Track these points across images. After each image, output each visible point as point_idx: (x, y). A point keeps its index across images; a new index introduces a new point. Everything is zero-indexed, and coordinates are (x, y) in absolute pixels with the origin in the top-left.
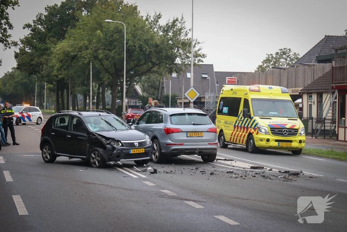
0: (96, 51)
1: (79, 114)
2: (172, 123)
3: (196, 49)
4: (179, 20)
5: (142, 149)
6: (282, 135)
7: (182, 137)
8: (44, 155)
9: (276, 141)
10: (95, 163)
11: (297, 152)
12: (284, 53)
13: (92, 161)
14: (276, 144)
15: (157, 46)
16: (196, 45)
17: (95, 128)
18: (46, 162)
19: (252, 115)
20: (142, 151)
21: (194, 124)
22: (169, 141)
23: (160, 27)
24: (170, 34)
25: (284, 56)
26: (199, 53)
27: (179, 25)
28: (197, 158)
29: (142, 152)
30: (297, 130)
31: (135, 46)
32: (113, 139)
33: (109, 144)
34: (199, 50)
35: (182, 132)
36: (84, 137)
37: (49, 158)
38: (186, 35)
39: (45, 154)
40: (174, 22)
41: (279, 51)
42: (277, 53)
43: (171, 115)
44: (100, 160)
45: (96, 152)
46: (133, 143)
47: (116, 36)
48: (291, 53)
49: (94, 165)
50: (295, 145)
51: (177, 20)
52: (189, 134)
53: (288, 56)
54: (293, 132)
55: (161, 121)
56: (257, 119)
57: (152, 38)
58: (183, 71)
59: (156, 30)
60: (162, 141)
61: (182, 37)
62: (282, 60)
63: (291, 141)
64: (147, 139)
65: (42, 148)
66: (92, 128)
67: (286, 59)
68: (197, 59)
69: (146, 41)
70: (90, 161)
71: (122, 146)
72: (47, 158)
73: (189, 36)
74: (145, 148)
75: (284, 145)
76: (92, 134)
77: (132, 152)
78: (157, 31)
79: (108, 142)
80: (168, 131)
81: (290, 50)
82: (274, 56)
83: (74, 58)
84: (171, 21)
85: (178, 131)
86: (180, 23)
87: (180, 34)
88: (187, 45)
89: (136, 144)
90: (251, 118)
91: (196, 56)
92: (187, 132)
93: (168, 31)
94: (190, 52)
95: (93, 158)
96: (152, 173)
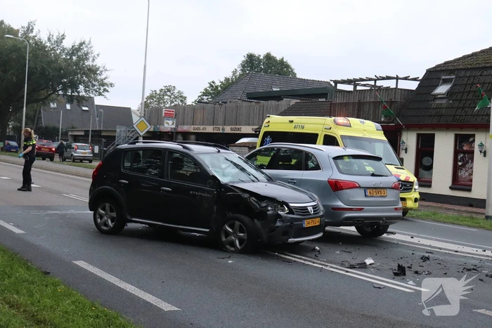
1: (184, 147)
2: (341, 172)
3: (103, 77)
4: (86, 43)
5: (317, 219)
8: (99, 220)
10: (233, 244)
12: (169, 91)
13: (224, 239)
15: (61, 69)
16: (103, 73)
20: (317, 222)
21: (373, 175)
22: (340, 204)
23: (63, 50)
24: (74, 58)
25: (168, 93)
26: (105, 81)
27: (85, 49)
29: (318, 224)
31: (36, 68)
33: (267, 208)
34: (105, 79)
35: (360, 187)
36: (206, 192)
37: (111, 225)
38: (94, 60)
39: (101, 217)
40: (81, 44)
41: (163, 88)
42: (161, 90)
43: (336, 158)
44: (246, 238)
45: (237, 223)
46: (305, 208)
47: (14, 56)
48: (176, 91)
49: (228, 247)
50: (410, 204)
51: (84, 43)
52: (368, 191)
53: (172, 94)
54: (408, 186)
55: (317, 167)
57: (55, 61)
58: (86, 100)
59: (58, 52)
61: (89, 63)
62: (166, 97)
64: (317, 201)
67: (170, 96)
68: (102, 88)
69: (50, 63)
70: (221, 238)
71: (291, 212)
72: (106, 225)
73: (94, 64)
74: (321, 217)
77: (307, 224)
78: (60, 53)
79: (264, 205)
81: (174, 87)
82: (158, 92)
84: (77, 43)
85: (353, 186)
86: (87, 47)
87: (87, 59)
88: (93, 71)
89: (311, 210)
92: (366, 188)
93: (73, 54)
94: (96, 80)
95: (227, 234)
96: (396, 274)
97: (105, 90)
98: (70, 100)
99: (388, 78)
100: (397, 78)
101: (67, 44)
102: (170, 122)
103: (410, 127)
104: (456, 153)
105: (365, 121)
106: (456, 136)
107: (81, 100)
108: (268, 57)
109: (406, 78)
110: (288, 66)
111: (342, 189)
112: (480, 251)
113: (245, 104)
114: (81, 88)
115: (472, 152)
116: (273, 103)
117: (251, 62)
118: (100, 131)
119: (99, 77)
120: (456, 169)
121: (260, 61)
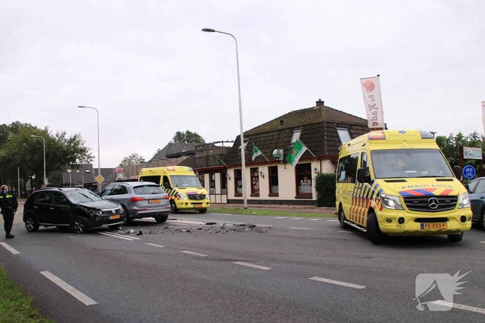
0: (24, 156)
1: (59, 189)
2: (136, 193)
3: (89, 153)
4: (78, 135)
6: (196, 199)
7: (145, 204)
8: (28, 226)
9: (192, 203)
10: (79, 230)
11: (203, 211)
12: (134, 156)
13: (76, 228)
14: (192, 206)
15: (64, 151)
16: (89, 151)
17: (76, 200)
18: (30, 231)
19: (172, 187)
20: (118, 217)
21: (153, 193)
22: (136, 208)
23: (66, 140)
24: (72, 144)
25: (134, 158)
26: (90, 155)
27: (78, 139)
28: (152, 219)
30: (204, 195)
32: (94, 209)
33: (91, 213)
35: (145, 200)
36: (67, 208)
37: (32, 227)
38: (83, 144)
40: (75, 137)
41: (131, 155)
42: (130, 157)
43: (134, 188)
44: (84, 226)
45: (80, 220)
47: (38, 146)
48: (138, 156)
49: (77, 231)
50: (204, 205)
53: (136, 158)
54: (202, 197)
55: (126, 192)
56: (177, 189)
57: (61, 147)
59: (62, 142)
60: (129, 208)
61: (80, 146)
62: (133, 160)
63: (201, 203)
64: (120, 207)
65: (25, 220)
66: (73, 201)
67: (135, 160)
69: (58, 149)
71: (103, 213)
72: (30, 227)
73: (84, 146)
74: (120, 214)
75: (197, 206)
76: (74, 205)
77: (111, 218)
78: (64, 142)
79: (90, 211)
80: (134, 200)
81: (137, 154)
82: (128, 158)
83: (9, 161)
84: (73, 136)
85: (142, 200)
86: (78, 137)
88: (83, 151)
89: (114, 212)
90: (172, 189)
91: (89, 157)
92: (149, 200)
93: (71, 142)
94: (85, 155)
95: (77, 226)
96: (138, 235)
97: (91, 160)
98: (73, 167)
99: (218, 142)
100: (223, 142)
101: (67, 137)
102: (121, 175)
103: (230, 167)
104: (252, 178)
105: (183, 167)
106: (251, 169)
107: (78, 167)
108: (188, 132)
109: (227, 142)
110: (199, 137)
111: (137, 201)
112: (200, 223)
113: (161, 161)
114: (77, 160)
115: (258, 177)
116: (175, 159)
117: (179, 136)
118: (91, 183)
119: (87, 154)
120: (253, 185)
121: (184, 135)
